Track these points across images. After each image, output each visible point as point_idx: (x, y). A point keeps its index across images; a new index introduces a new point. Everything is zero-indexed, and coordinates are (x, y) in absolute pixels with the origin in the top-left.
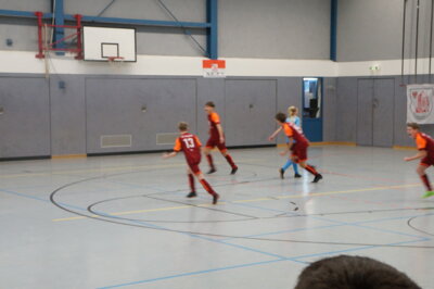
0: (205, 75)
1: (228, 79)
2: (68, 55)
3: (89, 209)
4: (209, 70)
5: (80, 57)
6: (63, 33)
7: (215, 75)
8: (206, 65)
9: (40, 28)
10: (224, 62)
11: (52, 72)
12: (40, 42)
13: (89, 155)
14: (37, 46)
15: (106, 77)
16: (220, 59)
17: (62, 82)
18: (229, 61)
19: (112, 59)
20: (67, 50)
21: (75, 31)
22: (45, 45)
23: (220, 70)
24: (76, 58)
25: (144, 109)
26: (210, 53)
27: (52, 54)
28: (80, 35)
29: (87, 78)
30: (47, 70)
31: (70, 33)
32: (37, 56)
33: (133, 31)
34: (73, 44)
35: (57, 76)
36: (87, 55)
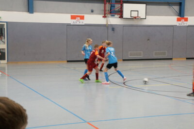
0: (178, 25)
1: (189, 26)
2: (116, 16)
3: (124, 83)
4: (180, 22)
5: (121, 17)
6: (114, 6)
7: (183, 25)
8: (178, 20)
9: (105, 4)
10: (187, 18)
11: (109, 23)
12: (105, 10)
13: (124, 60)
14: (103, 12)
15: (132, 26)
16: (185, 17)
17: (113, 28)
18: (190, 18)
19: (135, 18)
20: (116, 14)
21: (120, 5)
22: (107, 12)
23: (185, 22)
24: (120, 17)
25: (148, 40)
26: (181, 14)
27: (109, 16)
28: (122, 7)
29: (124, 26)
30: (107, 23)
31: (117, 6)
32: (103, 17)
33: (145, 5)
34: (118, 11)
35: (111, 25)
36: (124, 16)
